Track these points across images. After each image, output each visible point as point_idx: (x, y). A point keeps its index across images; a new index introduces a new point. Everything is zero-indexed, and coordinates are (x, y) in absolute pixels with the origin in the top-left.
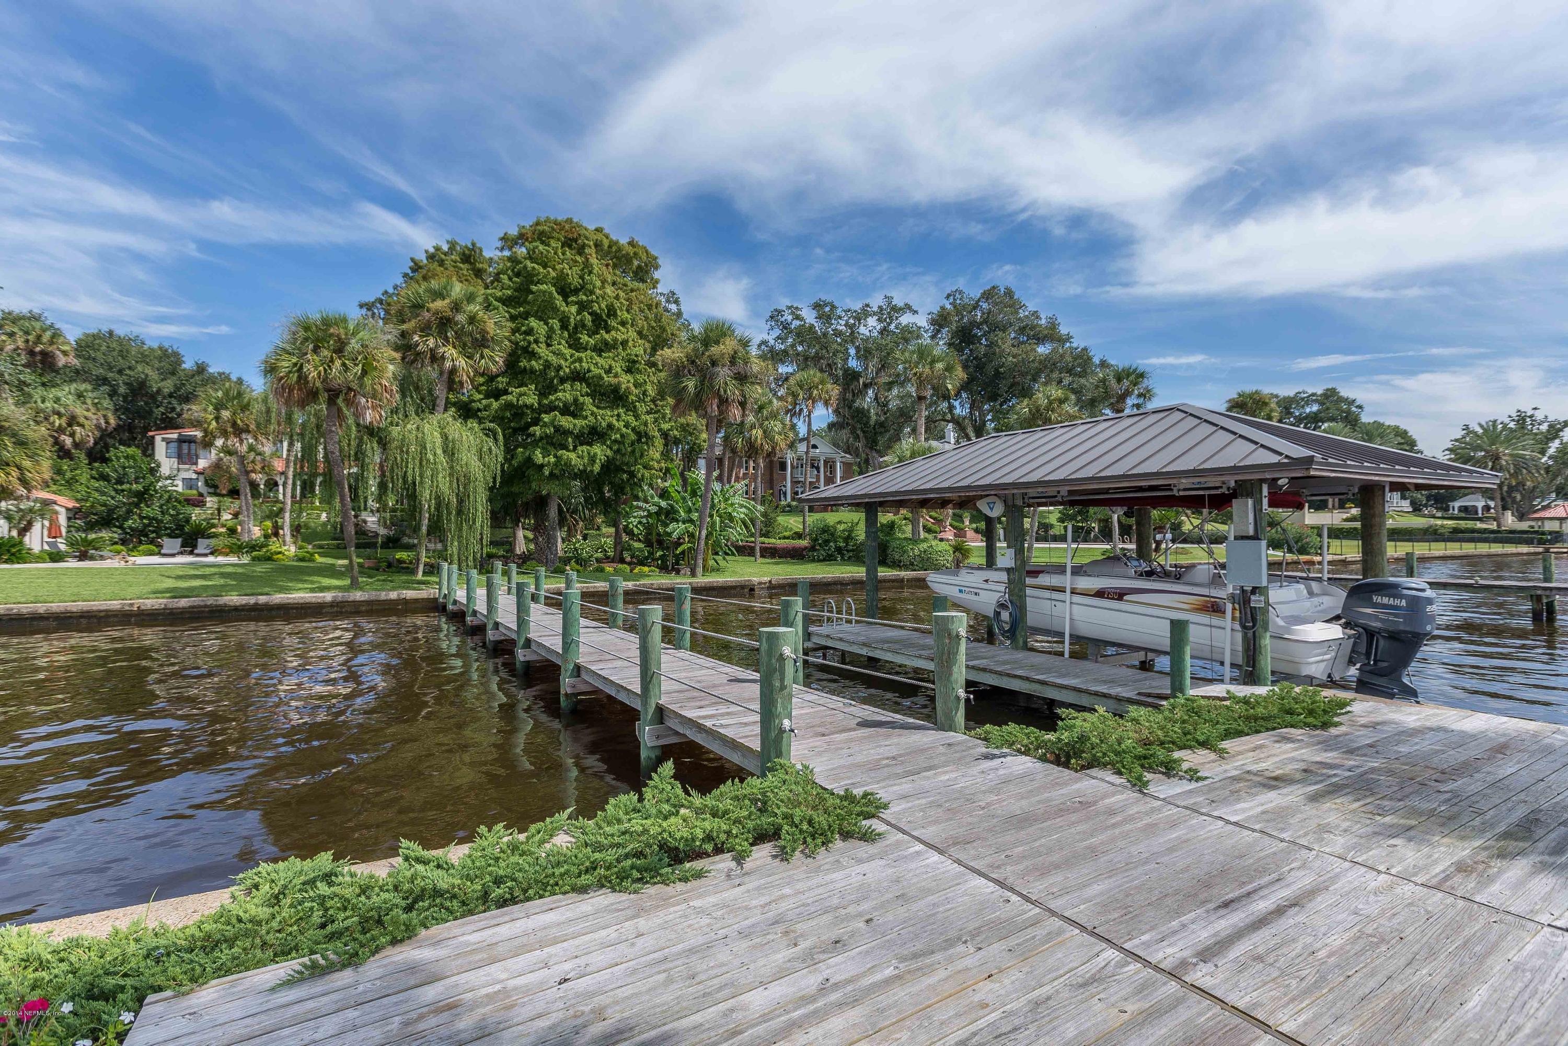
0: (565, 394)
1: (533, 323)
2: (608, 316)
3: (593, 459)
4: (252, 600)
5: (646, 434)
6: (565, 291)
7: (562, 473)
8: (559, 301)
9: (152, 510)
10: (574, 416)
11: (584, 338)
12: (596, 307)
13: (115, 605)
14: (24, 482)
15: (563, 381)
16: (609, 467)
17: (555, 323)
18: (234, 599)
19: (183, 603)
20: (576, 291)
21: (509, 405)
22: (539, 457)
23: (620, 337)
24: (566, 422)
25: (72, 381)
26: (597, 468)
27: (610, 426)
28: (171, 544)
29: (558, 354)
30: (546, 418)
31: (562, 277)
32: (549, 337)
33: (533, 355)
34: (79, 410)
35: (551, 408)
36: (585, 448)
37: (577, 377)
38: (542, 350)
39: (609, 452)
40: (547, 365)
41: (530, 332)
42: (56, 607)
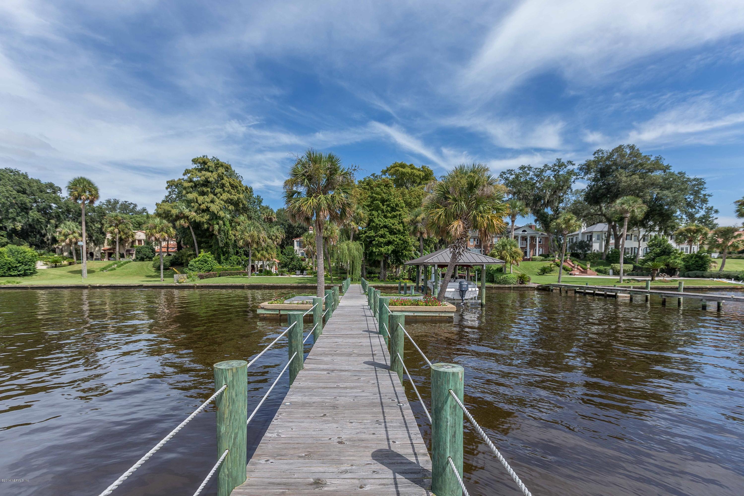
0: (381, 232)
1: (374, 212)
2: (396, 206)
3: (388, 250)
4: (312, 285)
5: (406, 242)
6: (383, 201)
7: (381, 254)
8: (381, 205)
9: (294, 263)
10: (384, 238)
11: (389, 215)
12: (392, 205)
13: (289, 285)
14: (272, 257)
15: (381, 228)
16: (394, 252)
17: (380, 212)
18: (309, 284)
19: (300, 285)
20: (387, 201)
21: (367, 236)
22: (374, 250)
23: (398, 213)
24: (382, 240)
25: (276, 225)
26: (390, 252)
27: (394, 240)
28: (298, 272)
29: (380, 221)
30: (376, 239)
31: (383, 197)
32: (378, 216)
33: (374, 222)
34: (278, 234)
35: (377, 236)
36: (386, 247)
37: (385, 227)
38: (376, 220)
39: (394, 247)
40: (377, 224)
41: (373, 215)
42: (280, 284)
